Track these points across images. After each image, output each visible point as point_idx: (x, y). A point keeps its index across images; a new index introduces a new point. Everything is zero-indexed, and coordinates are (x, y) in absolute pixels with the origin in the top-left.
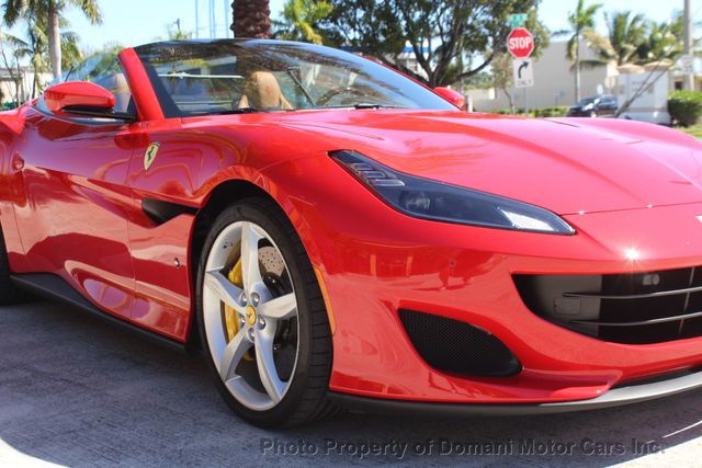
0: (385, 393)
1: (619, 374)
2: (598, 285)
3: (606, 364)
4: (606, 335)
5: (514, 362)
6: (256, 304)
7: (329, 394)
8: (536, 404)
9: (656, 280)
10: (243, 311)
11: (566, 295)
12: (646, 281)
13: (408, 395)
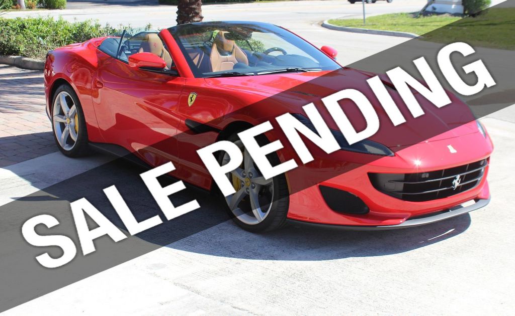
0: (308, 220)
1: (410, 214)
2: (403, 177)
3: (405, 210)
4: (405, 198)
5: (366, 208)
6: (251, 177)
7: (287, 220)
8: (375, 226)
9: (427, 176)
10: (243, 179)
11: (390, 181)
12: (423, 176)
13: (318, 221)
